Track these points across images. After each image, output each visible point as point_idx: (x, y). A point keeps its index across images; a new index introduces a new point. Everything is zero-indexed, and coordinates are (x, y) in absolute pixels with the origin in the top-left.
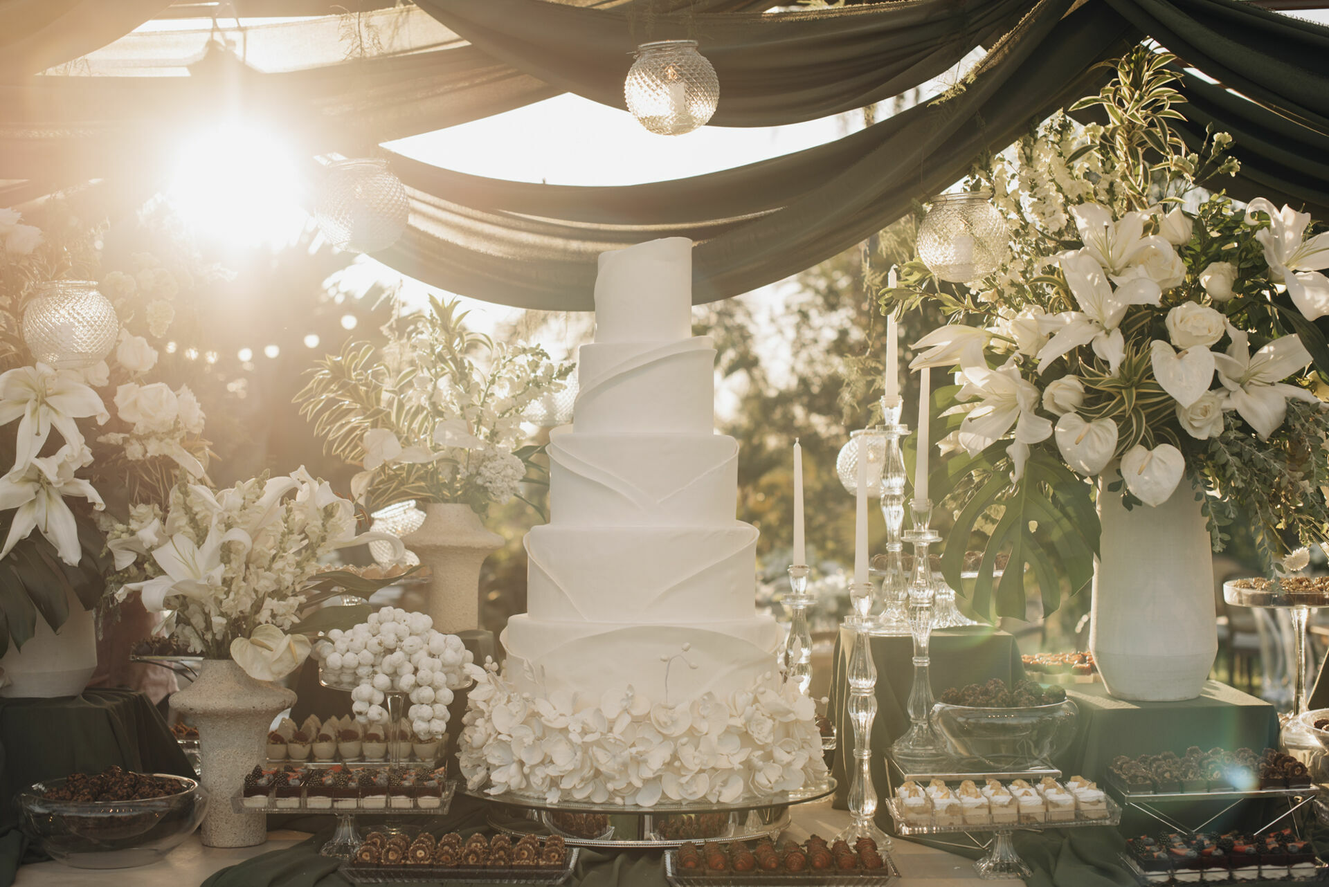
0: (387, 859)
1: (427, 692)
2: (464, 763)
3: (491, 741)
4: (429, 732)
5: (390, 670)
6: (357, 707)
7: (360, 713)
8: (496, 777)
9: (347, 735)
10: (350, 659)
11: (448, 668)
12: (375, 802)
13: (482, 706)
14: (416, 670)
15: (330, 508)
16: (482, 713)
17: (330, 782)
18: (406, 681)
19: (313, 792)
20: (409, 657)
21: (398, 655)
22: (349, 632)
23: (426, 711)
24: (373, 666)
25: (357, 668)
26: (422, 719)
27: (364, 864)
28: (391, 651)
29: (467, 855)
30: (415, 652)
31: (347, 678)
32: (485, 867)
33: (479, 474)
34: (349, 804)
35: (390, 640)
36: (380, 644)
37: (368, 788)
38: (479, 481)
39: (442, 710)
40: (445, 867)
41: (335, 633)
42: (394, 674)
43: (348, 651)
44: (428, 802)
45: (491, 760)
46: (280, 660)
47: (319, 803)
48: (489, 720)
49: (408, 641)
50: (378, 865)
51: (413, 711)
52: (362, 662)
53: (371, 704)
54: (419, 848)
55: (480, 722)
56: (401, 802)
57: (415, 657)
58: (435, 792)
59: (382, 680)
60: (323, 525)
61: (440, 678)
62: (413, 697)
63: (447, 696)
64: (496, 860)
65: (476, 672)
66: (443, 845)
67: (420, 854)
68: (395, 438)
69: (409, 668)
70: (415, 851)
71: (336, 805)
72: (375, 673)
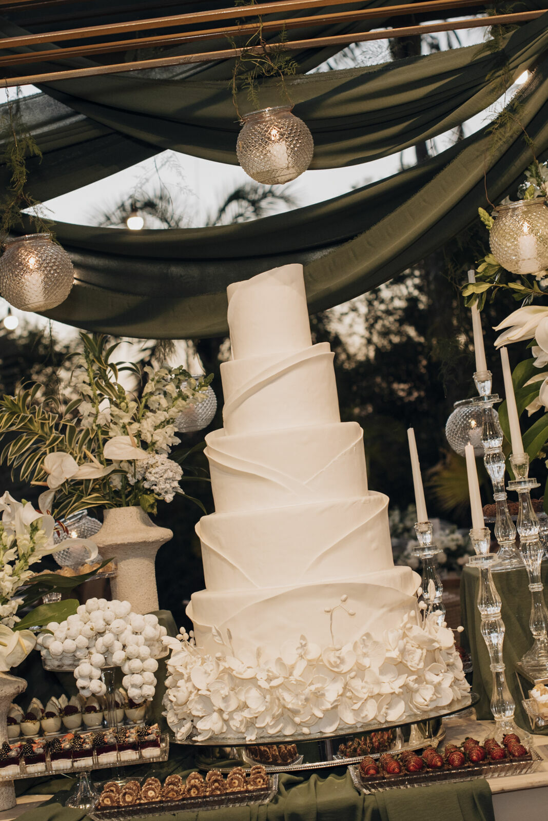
0: (124, 801)
1: (136, 664)
2: (171, 719)
3: (193, 696)
4: (142, 696)
5: (104, 649)
6: (80, 683)
7: (83, 688)
8: (200, 725)
9: (69, 710)
10: (70, 645)
11: (150, 642)
12: (108, 759)
13: (181, 670)
14: (124, 647)
15: (35, 524)
16: (181, 675)
17: (68, 746)
18: (118, 657)
19: (55, 757)
20: (117, 636)
21: (108, 638)
22: (64, 623)
23: (137, 679)
24: (88, 648)
25: (75, 651)
26: (133, 686)
27: (106, 807)
28: (101, 634)
29: (189, 790)
30: (122, 632)
31: (68, 661)
32: (205, 797)
33: (145, 479)
34: (86, 762)
35: (100, 625)
36: (92, 629)
37: (101, 747)
38: (146, 485)
39: (150, 677)
40: (172, 801)
41: (52, 626)
42: (108, 652)
43: (66, 638)
44: (151, 753)
45: (195, 713)
46: (12, 653)
47: (63, 765)
48: (189, 679)
49: (115, 624)
50: (119, 807)
51: (126, 681)
52: (80, 645)
53: (91, 679)
54: (150, 789)
55: (181, 683)
56: (129, 756)
57: (122, 637)
58: (155, 744)
59: (98, 658)
60: (31, 538)
61: (144, 650)
62: (125, 669)
63: (153, 665)
64: (213, 790)
65: (173, 643)
66: (169, 784)
67: (151, 794)
68: (71, 458)
69: (118, 645)
70: (146, 792)
71: (76, 764)
72: (90, 653)
